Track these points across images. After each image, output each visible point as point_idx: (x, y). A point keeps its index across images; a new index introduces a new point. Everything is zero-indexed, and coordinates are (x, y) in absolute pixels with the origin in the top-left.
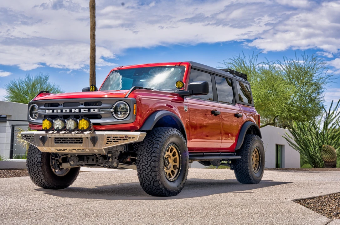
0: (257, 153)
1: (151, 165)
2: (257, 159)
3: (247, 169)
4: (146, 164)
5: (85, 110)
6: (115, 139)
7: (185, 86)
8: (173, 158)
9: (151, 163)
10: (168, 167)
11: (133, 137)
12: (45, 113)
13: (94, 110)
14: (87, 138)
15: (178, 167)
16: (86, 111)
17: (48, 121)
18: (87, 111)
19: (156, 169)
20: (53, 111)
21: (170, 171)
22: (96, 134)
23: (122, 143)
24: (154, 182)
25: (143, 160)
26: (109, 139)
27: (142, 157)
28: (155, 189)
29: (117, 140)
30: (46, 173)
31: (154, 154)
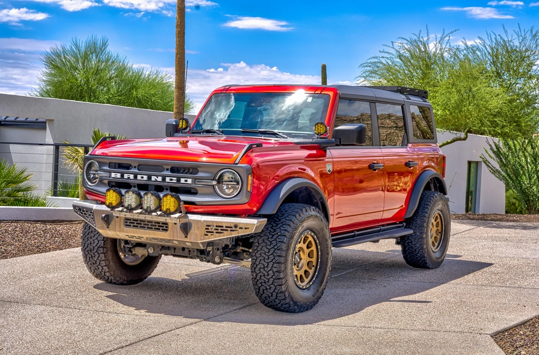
0: (439, 220)
1: (273, 268)
2: (438, 228)
3: (422, 248)
4: (266, 266)
5: (171, 180)
6: (218, 230)
7: (328, 132)
8: (307, 251)
9: (273, 265)
10: (300, 265)
11: (246, 227)
12: (109, 177)
13: (186, 181)
14: (175, 224)
15: (314, 264)
16: (173, 181)
17: (115, 193)
18: (175, 181)
19: (282, 275)
20: (122, 176)
21: (302, 272)
22: (190, 218)
23: (229, 235)
24: (277, 293)
25: (261, 260)
26: (208, 229)
27: (260, 255)
28: (279, 303)
29: (221, 230)
30: (111, 263)
31: (279, 252)
